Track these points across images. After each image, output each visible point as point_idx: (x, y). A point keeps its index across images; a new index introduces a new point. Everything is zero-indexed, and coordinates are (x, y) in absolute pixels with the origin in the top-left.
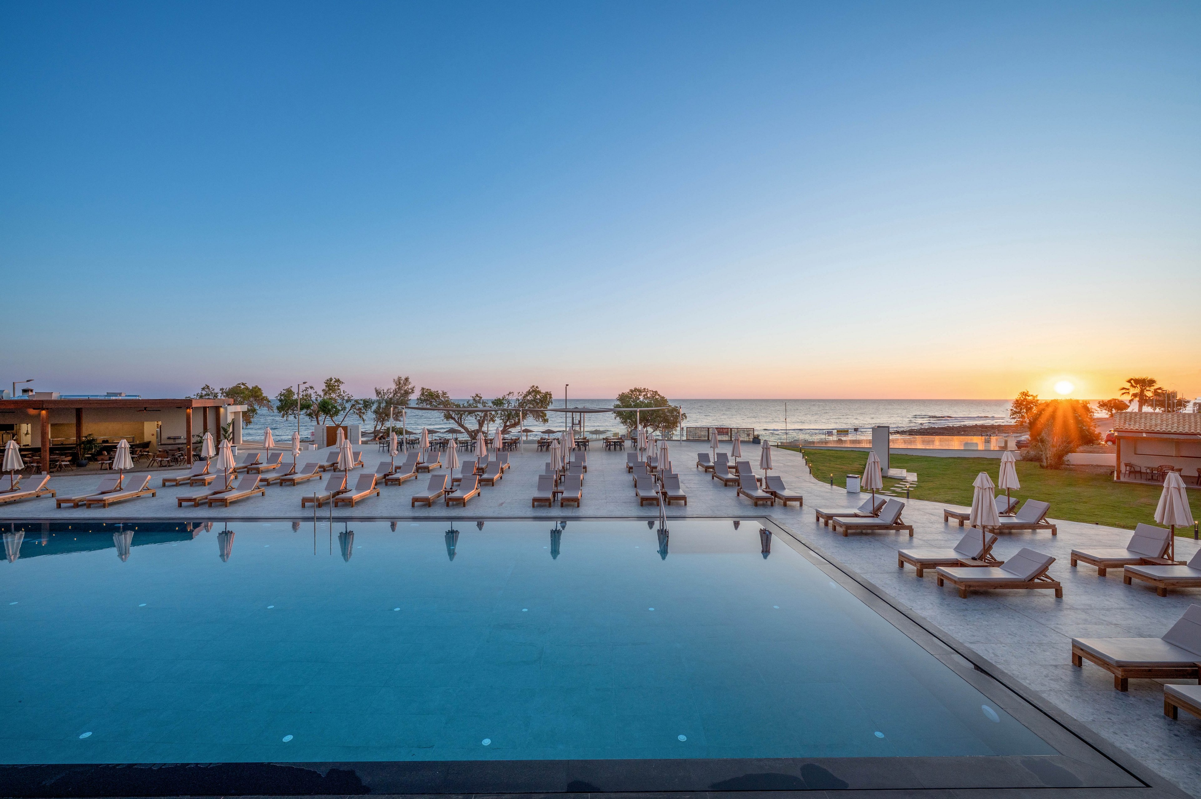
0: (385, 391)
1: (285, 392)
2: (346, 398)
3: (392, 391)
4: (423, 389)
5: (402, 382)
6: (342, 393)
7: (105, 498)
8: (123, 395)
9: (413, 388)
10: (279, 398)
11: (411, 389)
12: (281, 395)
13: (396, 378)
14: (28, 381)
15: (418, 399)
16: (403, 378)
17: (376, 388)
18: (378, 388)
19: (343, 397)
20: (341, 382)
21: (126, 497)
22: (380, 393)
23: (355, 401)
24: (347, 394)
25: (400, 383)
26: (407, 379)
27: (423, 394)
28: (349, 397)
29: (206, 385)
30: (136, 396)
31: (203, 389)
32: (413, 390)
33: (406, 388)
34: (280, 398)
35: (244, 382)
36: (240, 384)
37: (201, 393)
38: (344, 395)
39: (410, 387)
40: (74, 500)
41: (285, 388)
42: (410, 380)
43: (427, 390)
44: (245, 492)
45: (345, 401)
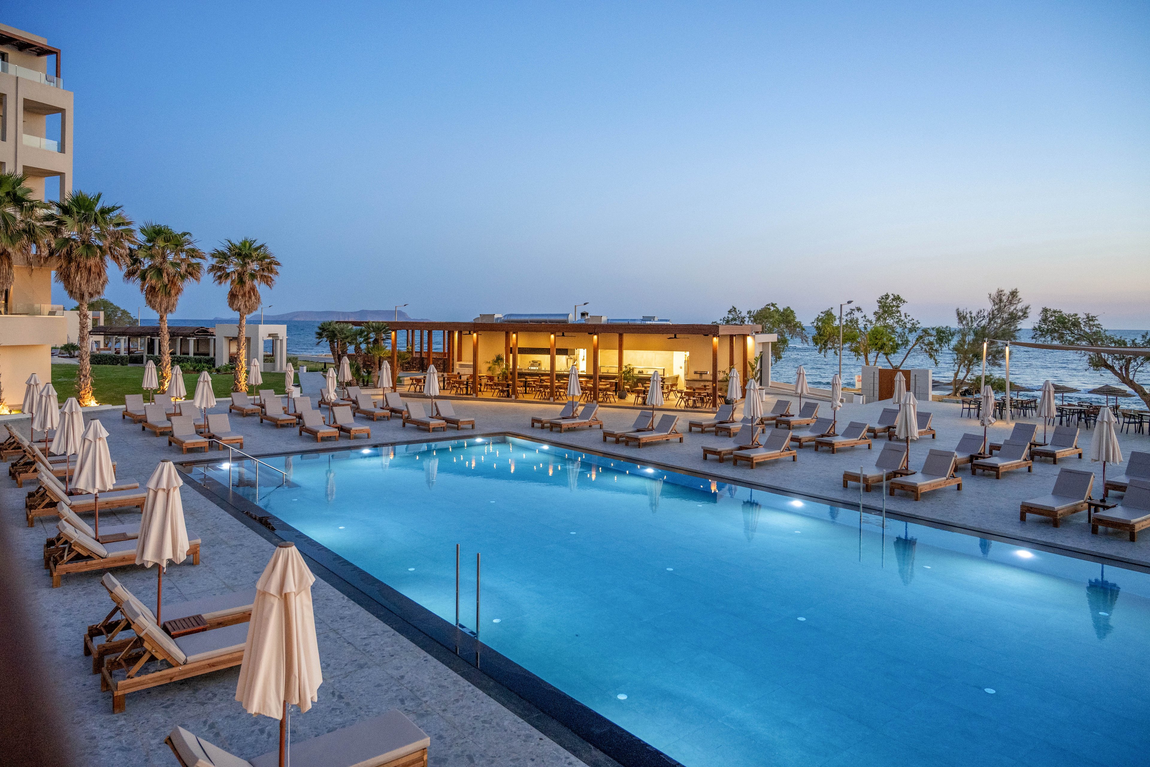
0: (974, 315)
1: (823, 315)
2: (909, 326)
3: (986, 314)
4: (1045, 310)
5: (1004, 298)
6: (903, 318)
7: (640, 437)
8: (656, 319)
9: (1027, 308)
10: (815, 324)
11: (1022, 310)
12: (818, 319)
13: (994, 293)
14: (585, 304)
15: (1035, 329)
16: (1007, 292)
17: (958, 309)
18: (961, 310)
19: (905, 323)
20: (902, 300)
21: (657, 439)
22: (965, 318)
23: (923, 330)
24: (910, 318)
25: (1001, 301)
26: (1014, 294)
27: (1045, 320)
28: (913, 324)
29: (733, 307)
30: (666, 320)
31: (730, 312)
32: (1025, 313)
33: (1012, 308)
34: (817, 324)
35: (774, 303)
36: (769, 305)
37: (728, 317)
38: (906, 320)
39: (1019, 307)
40: (616, 435)
41: (824, 310)
42: (1020, 295)
43: (1055, 312)
44: (773, 452)
45: (906, 330)
